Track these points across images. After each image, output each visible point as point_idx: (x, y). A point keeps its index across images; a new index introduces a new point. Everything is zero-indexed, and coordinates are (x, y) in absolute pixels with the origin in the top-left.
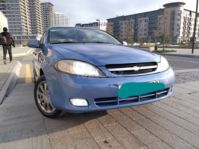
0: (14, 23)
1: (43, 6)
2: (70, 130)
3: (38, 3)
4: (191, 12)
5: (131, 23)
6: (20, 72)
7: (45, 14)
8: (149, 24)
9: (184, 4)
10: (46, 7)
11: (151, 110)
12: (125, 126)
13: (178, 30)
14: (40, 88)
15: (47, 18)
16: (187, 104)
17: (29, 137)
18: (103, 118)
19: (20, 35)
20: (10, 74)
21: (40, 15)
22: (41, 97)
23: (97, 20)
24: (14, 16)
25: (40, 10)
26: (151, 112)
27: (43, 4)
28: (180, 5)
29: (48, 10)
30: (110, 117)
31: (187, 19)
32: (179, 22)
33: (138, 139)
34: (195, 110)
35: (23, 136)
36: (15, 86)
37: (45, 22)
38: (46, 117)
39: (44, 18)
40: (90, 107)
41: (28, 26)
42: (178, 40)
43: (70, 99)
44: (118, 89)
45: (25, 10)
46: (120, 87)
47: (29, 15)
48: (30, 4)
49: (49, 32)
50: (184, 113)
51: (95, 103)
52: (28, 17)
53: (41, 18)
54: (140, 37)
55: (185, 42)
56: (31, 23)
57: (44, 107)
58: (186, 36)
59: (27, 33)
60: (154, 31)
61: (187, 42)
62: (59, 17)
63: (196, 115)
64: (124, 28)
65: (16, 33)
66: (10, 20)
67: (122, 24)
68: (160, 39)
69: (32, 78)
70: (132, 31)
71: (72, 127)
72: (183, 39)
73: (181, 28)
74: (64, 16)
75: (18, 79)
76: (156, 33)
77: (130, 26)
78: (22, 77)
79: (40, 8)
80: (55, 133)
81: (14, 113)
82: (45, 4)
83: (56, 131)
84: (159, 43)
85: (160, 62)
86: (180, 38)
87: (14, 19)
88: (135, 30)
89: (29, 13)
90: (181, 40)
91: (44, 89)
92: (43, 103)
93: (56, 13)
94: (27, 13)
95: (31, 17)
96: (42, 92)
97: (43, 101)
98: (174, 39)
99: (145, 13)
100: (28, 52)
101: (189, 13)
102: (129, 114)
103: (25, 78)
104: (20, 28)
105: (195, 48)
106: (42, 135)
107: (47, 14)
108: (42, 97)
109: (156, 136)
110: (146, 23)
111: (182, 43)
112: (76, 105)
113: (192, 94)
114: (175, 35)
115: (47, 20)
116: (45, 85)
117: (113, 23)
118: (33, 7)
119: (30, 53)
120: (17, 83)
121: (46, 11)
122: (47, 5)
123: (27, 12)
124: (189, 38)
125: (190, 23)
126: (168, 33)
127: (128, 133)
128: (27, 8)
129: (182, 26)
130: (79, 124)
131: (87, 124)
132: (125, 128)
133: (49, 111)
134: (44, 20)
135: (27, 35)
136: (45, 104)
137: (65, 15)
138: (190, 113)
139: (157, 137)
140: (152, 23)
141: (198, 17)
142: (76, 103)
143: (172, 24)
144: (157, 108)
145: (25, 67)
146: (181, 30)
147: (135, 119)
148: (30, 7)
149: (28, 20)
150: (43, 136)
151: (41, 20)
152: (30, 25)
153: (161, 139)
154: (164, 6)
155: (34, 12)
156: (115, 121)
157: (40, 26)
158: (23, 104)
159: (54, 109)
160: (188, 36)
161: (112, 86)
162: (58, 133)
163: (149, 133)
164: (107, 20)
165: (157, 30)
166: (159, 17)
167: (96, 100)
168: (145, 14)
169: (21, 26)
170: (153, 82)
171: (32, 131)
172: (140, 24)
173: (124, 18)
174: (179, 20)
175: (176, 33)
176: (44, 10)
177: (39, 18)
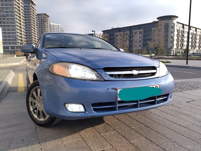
0: (9, 33)
1: (39, 17)
2: (64, 139)
3: (34, 13)
4: (183, 25)
5: (126, 35)
6: (13, 81)
7: (40, 24)
8: (143, 36)
9: (177, 17)
10: (41, 18)
11: (150, 118)
12: (123, 134)
13: (172, 42)
14: (33, 94)
15: (42, 29)
16: (187, 112)
17: (18, 147)
18: (100, 127)
19: (14, 45)
20: (2, 82)
21: (36, 26)
22: (33, 104)
23: (93, 31)
24: (8, 26)
25: (35, 21)
26: (150, 120)
27: (38, 15)
28: (173, 18)
29: (44, 21)
30: (107, 125)
31: (180, 32)
32: (173, 34)
33: (138, 148)
34: (194, 118)
35: (11, 146)
36: (6, 95)
37: (40, 33)
38: (39, 126)
39: (40, 29)
40: (87, 112)
41: (23, 36)
42: (172, 52)
43: (65, 104)
44: (117, 93)
45: (20, 21)
46: (119, 91)
47: (24, 26)
48: (25, 15)
49: (44, 37)
50: (184, 121)
51: (92, 108)
52: (23, 27)
53: (36, 28)
54: (135, 48)
55: (179, 54)
56: (26, 33)
57: (37, 115)
58: (180, 48)
59: (22, 44)
60: (149, 42)
61: (181, 54)
62: (55, 28)
63: (197, 123)
64: (119, 40)
65: (10, 43)
66: (5, 30)
67: (117, 36)
68: (155, 51)
69: (25, 87)
70: (127, 43)
71: (67, 136)
72: (177, 51)
73: (175, 40)
74: (59, 27)
75: (10, 88)
76: (151, 45)
77: (125, 37)
78: (15, 85)
79: (35, 18)
80: (48, 143)
81: (4, 121)
82: (41, 15)
83: (49, 141)
84: (153, 55)
85: (159, 67)
86: (174, 49)
87: (9, 30)
88: (129, 41)
89: (24, 23)
90: (175, 52)
91: (37, 95)
92: (35, 111)
93: (52, 24)
94: (22, 24)
95: (26, 27)
96: (34, 98)
97: (36, 109)
98: (168, 51)
99: (140, 25)
100: (22, 62)
101: (181, 25)
102: (127, 122)
103: (18, 87)
104: (14, 38)
105: (189, 60)
106: (33, 145)
107: (43, 24)
108: (35, 104)
109: (156, 144)
110: (141, 35)
111: (176, 55)
112: (72, 111)
113: (191, 102)
114: (169, 47)
115: (42, 31)
116: (39, 91)
117: (108, 35)
118: (29, 17)
119: (24, 63)
120: (8, 92)
121: (42, 21)
122: (43, 16)
123: (23, 22)
124: (183, 50)
125: (183, 36)
126: (162, 45)
127: (127, 142)
128: (22, 19)
129: (175, 38)
130: (75, 133)
131: (83, 133)
132: (123, 137)
133: (42, 119)
134: (40, 31)
135: (21, 45)
136: (38, 111)
137: (61, 27)
138: (190, 121)
139: (158, 145)
140: (147, 35)
141: (190, 30)
142: (72, 108)
143: (166, 36)
144: (157, 116)
145: (18, 76)
146: (175, 42)
147: (133, 128)
148: (25, 17)
149: (23, 30)
150: (35, 146)
151: (36, 31)
152: (25, 35)
153: (162, 148)
154: (158, 18)
155: (29, 23)
156: (113, 130)
157: (35, 36)
158: (14, 112)
159: (48, 117)
160: (181, 48)
161: (111, 90)
162: (51, 142)
163: (149, 141)
164: (102, 31)
165: (151, 42)
166: (153, 29)
167: (93, 105)
168: (139, 27)
169: (15, 37)
170: (153, 87)
171: (23, 140)
172: (135, 36)
173: (119, 30)
174: (173, 32)
175: (170, 45)
176: (39, 21)
177: (35, 29)
